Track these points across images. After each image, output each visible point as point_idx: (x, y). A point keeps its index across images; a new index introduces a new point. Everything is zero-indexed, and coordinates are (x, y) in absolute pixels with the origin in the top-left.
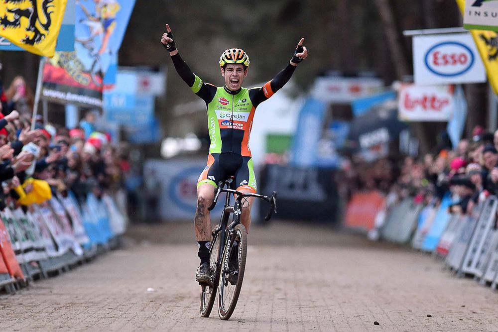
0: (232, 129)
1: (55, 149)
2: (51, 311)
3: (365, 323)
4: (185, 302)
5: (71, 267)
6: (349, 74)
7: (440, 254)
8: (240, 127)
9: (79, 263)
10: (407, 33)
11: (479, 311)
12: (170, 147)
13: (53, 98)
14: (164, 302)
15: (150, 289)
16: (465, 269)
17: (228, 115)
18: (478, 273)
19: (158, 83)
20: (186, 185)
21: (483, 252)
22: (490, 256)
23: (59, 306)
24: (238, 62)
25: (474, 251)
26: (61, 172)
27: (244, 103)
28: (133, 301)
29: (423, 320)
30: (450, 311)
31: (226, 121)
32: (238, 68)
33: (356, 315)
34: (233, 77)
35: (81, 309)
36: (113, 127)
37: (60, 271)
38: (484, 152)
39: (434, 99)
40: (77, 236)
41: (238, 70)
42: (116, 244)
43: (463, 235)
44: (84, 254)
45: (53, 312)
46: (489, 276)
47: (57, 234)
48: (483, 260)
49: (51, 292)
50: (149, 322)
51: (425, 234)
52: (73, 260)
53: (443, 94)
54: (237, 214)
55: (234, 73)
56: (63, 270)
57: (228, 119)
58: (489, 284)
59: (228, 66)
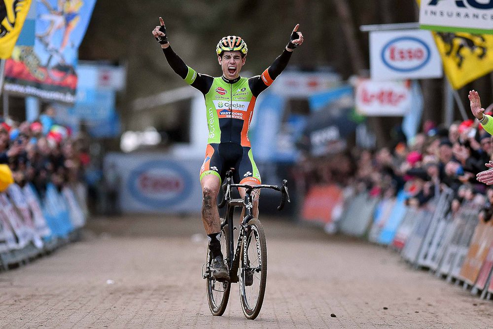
0: (231, 119)
1: (16, 142)
2: (12, 303)
3: (322, 315)
4: (144, 295)
5: (32, 260)
6: (307, 68)
7: (396, 247)
8: (239, 116)
9: (40, 256)
10: (365, 28)
11: (434, 304)
12: (130, 141)
13: (14, 92)
14: (124, 294)
15: (109, 282)
16: (422, 262)
17: (227, 105)
18: (433, 265)
19: (118, 78)
20: (145, 179)
21: (439, 245)
22: (446, 249)
23: (20, 298)
24: (236, 49)
25: (430, 244)
26: (21, 166)
27: (243, 92)
28: (93, 293)
29: (379, 313)
30: (406, 304)
31: (225, 111)
32: (235, 56)
33: (313, 307)
34: (231, 65)
35: (41, 301)
36: (74, 121)
37: (21, 264)
38: (440, 146)
39: (390, 94)
40: (38, 229)
41: (235, 57)
42: (76, 237)
43: (419, 227)
44: (44, 247)
45: (13, 304)
46: (445, 269)
47: (18, 226)
48: (439, 253)
49: (12, 284)
50: (108, 315)
51: (381, 227)
52: (33, 253)
53: (399, 89)
54: (249, 208)
55: (232, 60)
56: (24, 262)
57: (227, 108)
58: (444, 277)
59: (225, 54)
